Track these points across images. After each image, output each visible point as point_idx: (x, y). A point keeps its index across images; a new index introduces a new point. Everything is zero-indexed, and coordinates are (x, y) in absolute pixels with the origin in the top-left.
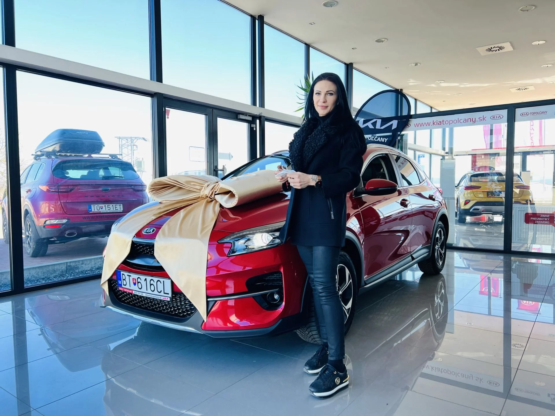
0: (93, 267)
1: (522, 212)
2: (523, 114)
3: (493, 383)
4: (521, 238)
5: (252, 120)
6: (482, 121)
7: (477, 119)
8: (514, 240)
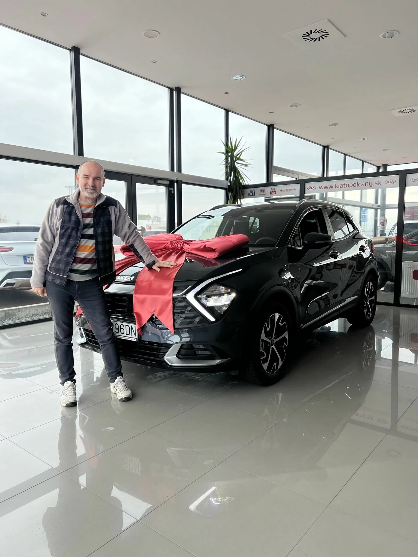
0: (28, 314)
1: (411, 269)
2: (412, 180)
4: (409, 292)
5: (170, 184)
6: (378, 184)
7: (374, 183)
8: (404, 294)
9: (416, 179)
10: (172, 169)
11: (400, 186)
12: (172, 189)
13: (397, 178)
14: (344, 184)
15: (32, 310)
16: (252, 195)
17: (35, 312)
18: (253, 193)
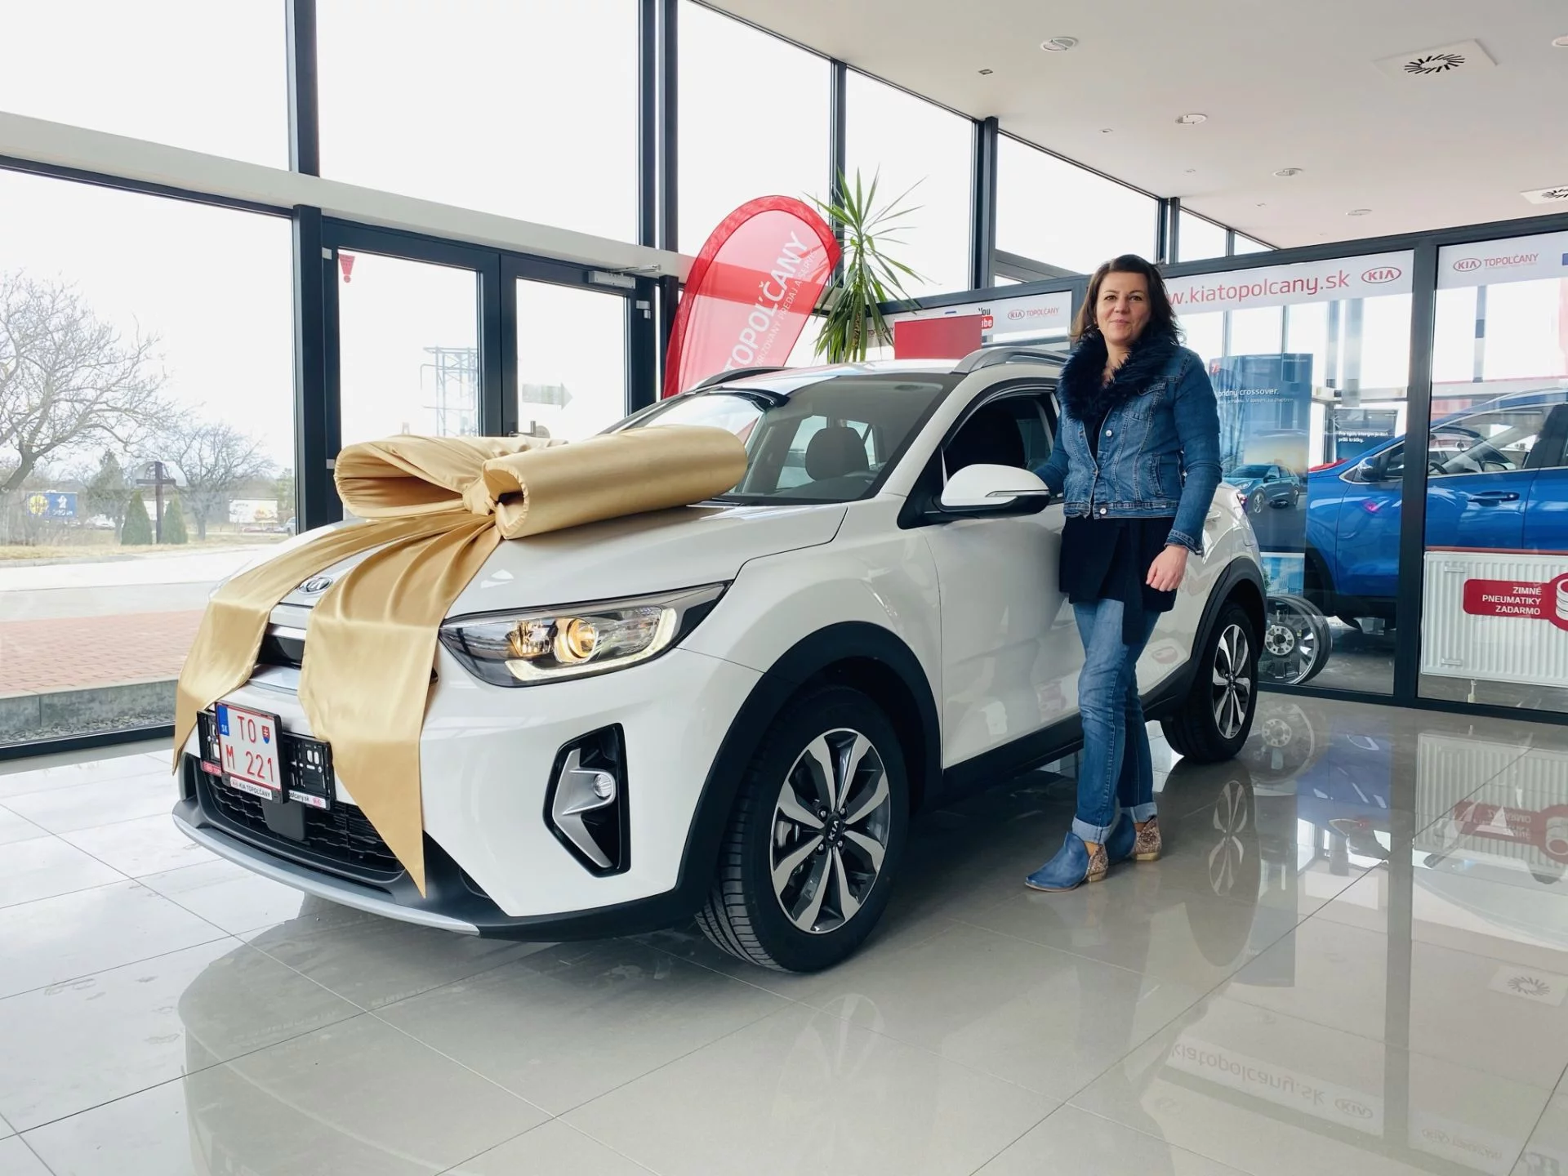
0: (126, 711)
1: (1458, 575)
2: (1461, 266)
3: (1354, 1107)
4: (1451, 658)
5: (638, 290)
6: (1337, 286)
7: (1322, 283)
8: (1431, 665)
9: (1473, 262)
10: (647, 239)
11: (1413, 291)
12: (644, 305)
13: (1404, 260)
14: (1221, 289)
15: (143, 697)
17: (153, 703)
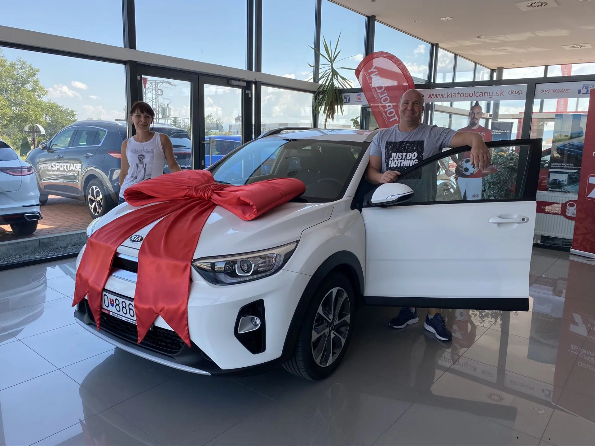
2: (543, 91)
3: (487, 373)
5: (246, 86)
6: (500, 95)
7: (494, 94)
9: (548, 90)
10: (250, 67)
11: (526, 99)
12: (249, 92)
13: (524, 87)
14: (458, 93)
16: (346, 102)
18: (348, 99)
